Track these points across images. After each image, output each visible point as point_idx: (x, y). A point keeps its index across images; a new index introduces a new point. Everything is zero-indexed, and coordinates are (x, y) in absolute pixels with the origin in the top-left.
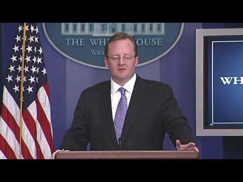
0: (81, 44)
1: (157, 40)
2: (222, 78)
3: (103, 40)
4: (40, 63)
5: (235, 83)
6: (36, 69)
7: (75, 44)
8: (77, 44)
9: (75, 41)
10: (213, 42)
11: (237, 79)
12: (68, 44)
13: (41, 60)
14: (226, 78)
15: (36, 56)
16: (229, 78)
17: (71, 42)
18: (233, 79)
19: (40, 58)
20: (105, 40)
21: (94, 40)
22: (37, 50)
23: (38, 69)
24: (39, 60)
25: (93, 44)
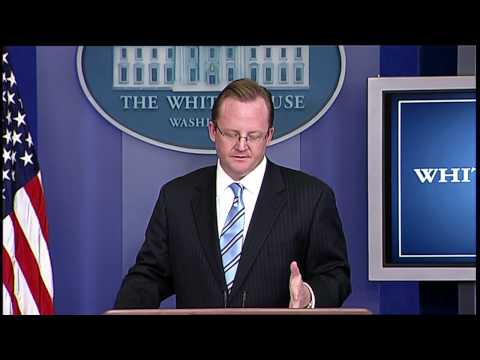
0: (151, 107)
1: (295, 99)
2: (418, 171)
3: (191, 99)
4: (17, 142)
5: (443, 180)
6: (11, 155)
7: (140, 105)
8: (144, 107)
9: (140, 99)
10: (400, 102)
11: (446, 173)
12: (126, 107)
13: (20, 138)
14: (425, 171)
15: (11, 130)
16: (431, 170)
17: (131, 101)
18: (439, 172)
19: (17, 133)
20: (195, 98)
21: (174, 97)
22: (11, 117)
23: (14, 154)
24: (17, 138)
25: (173, 107)
